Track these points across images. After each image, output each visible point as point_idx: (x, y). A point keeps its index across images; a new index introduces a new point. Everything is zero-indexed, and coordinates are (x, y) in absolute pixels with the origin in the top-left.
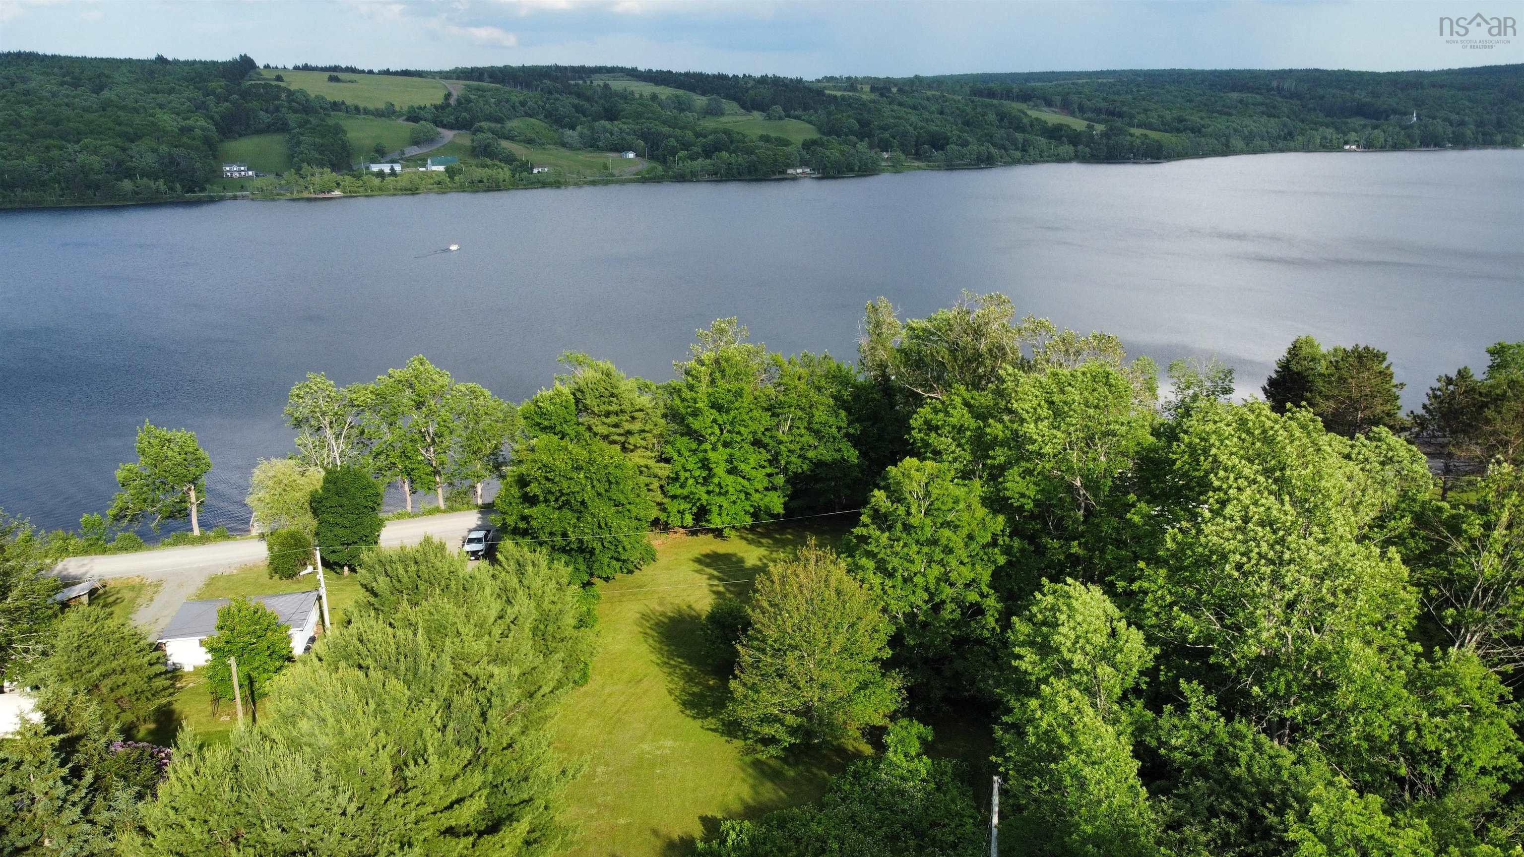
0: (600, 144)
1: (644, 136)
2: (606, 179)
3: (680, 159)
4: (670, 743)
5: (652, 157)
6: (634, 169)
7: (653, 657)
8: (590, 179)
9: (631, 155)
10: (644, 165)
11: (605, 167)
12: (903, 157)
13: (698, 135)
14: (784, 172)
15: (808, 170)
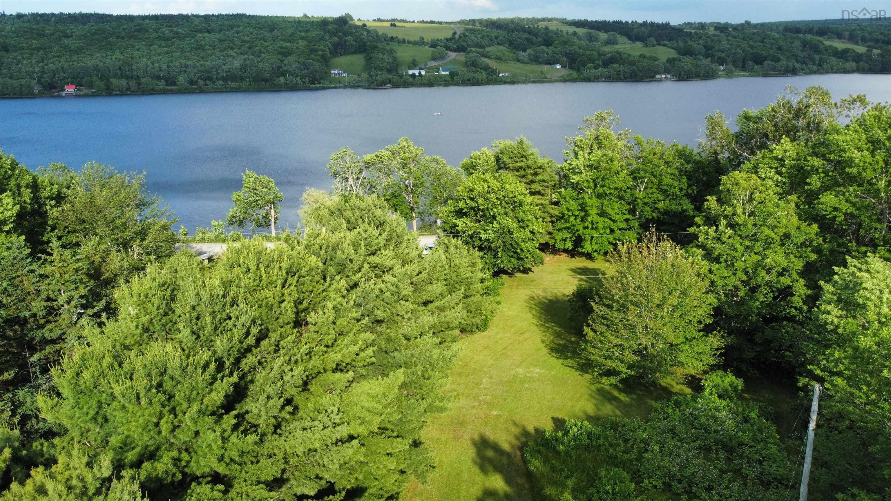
0: (540, 60)
1: (566, 55)
2: (542, 80)
3: (588, 68)
4: (538, 370)
5: (571, 68)
6: (560, 74)
7: (535, 321)
8: (532, 80)
9: (558, 67)
10: (566, 72)
11: (542, 73)
12: (733, 69)
13: (599, 55)
14: (653, 77)
15: (669, 76)
